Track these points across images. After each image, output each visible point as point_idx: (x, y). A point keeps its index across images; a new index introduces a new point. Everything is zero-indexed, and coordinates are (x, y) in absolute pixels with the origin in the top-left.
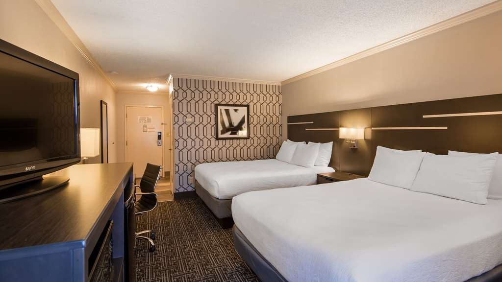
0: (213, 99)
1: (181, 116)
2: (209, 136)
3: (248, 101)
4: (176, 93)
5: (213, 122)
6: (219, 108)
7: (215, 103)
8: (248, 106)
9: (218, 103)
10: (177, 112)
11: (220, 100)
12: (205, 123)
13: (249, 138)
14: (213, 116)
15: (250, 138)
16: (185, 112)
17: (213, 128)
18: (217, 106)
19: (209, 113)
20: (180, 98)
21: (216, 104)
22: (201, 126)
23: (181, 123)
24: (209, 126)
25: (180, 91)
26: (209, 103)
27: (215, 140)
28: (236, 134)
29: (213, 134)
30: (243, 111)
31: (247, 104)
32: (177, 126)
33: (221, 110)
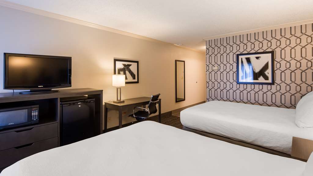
0: (235, 51)
1: (210, 66)
2: (231, 81)
3: (273, 47)
4: (208, 50)
5: (235, 70)
6: (240, 57)
7: (237, 53)
8: (272, 53)
9: (239, 53)
10: (208, 64)
11: (241, 50)
12: (228, 70)
13: (274, 84)
14: (235, 65)
15: (276, 84)
16: (213, 63)
17: (235, 74)
18: (238, 56)
19: (231, 62)
20: (210, 54)
21: (237, 55)
22: (225, 73)
23: (210, 70)
24: (231, 73)
25: (211, 49)
26: (231, 54)
27: (236, 83)
28: (258, 80)
29: (235, 79)
30: (267, 58)
31: (271, 50)
32: (208, 73)
33: (242, 58)
